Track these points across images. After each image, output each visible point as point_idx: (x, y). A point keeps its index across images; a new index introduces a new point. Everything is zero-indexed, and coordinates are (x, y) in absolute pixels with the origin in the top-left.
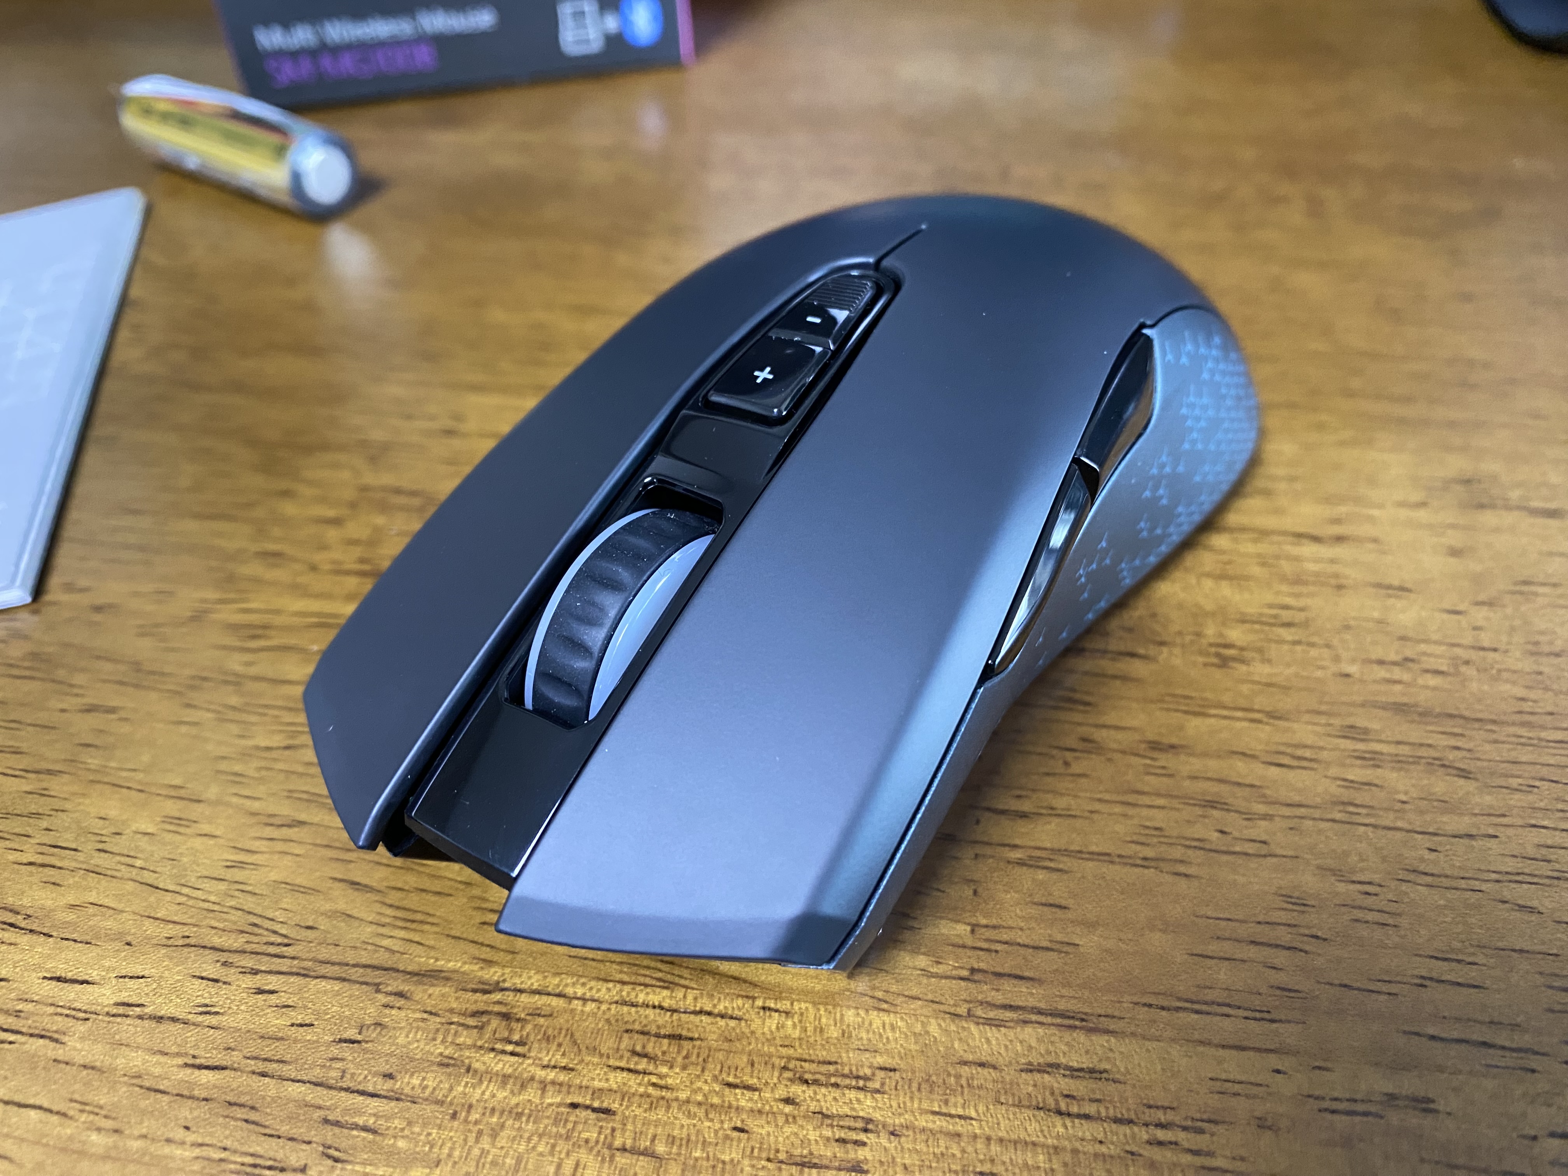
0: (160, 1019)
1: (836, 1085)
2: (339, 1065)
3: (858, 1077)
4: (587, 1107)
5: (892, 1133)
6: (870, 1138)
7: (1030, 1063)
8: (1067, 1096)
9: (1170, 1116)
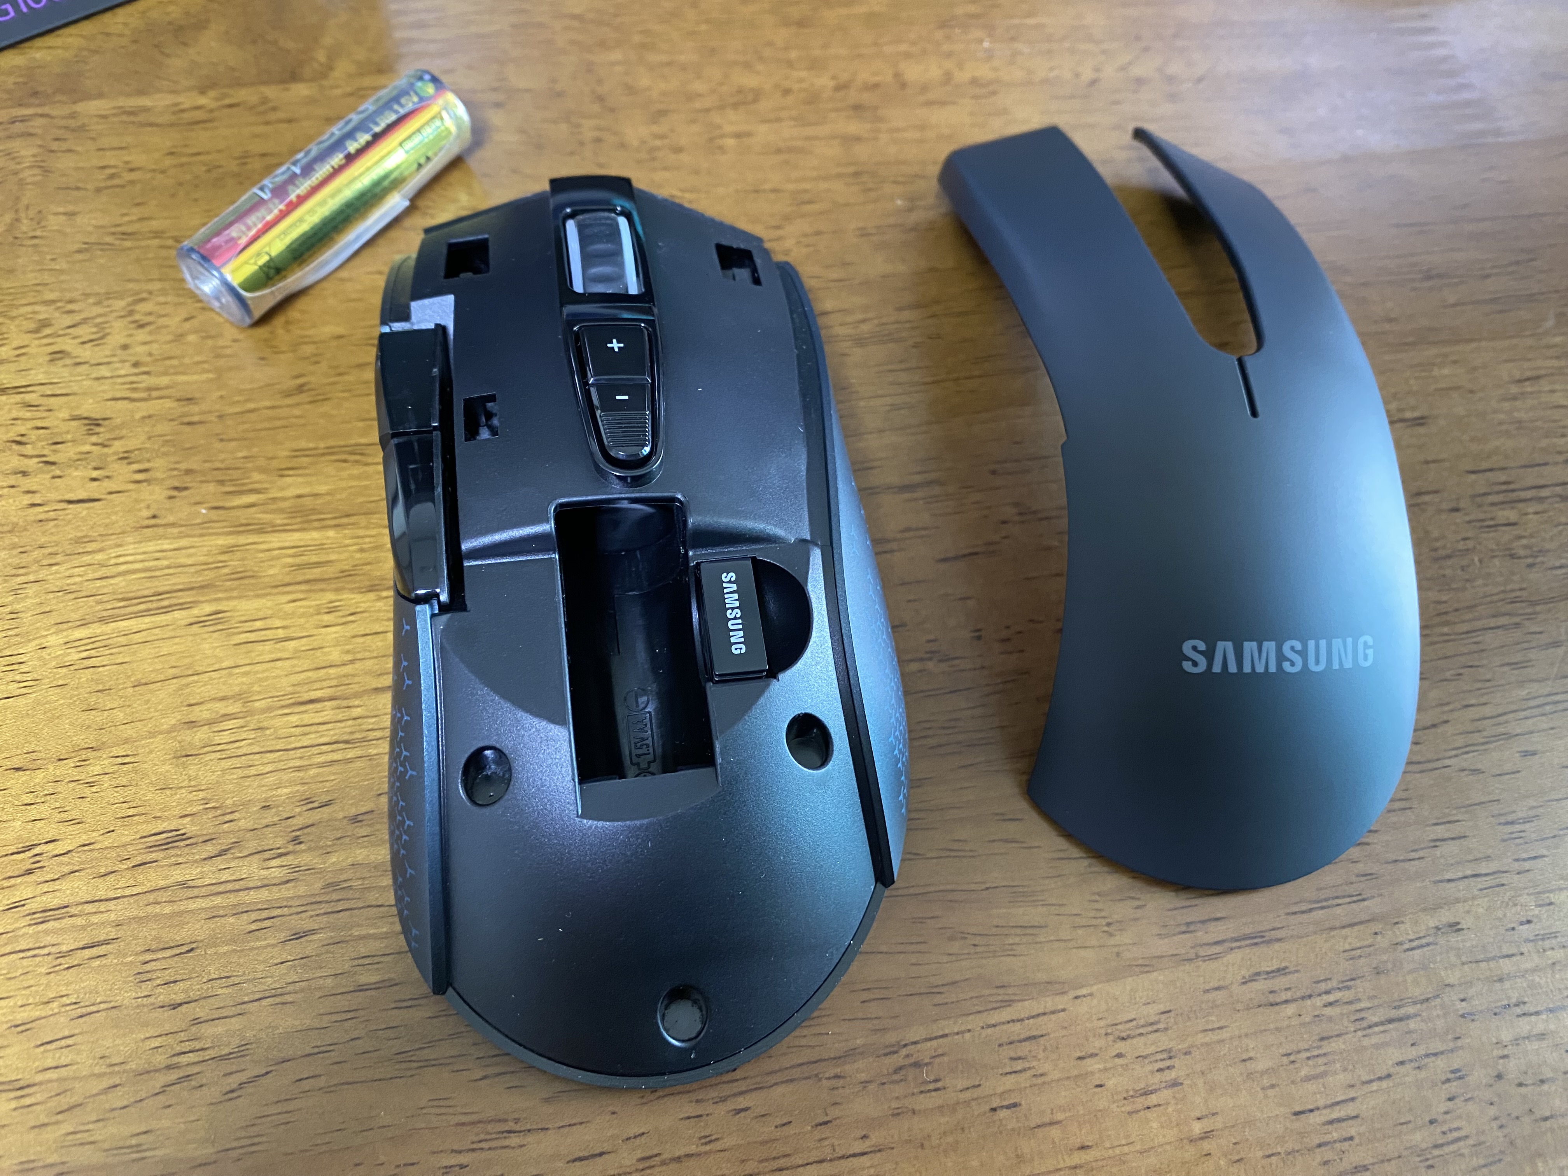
0: (678, 1159)
1: (1141, 1034)
2: (826, 1143)
3: (1152, 1024)
4: (1002, 1107)
5: (1186, 1054)
6: (1175, 1062)
7: (1244, 977)
8: (1271, 992)
9: (1330, 985)
